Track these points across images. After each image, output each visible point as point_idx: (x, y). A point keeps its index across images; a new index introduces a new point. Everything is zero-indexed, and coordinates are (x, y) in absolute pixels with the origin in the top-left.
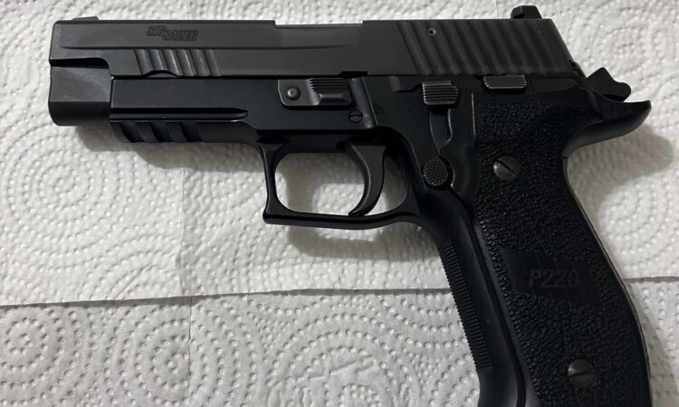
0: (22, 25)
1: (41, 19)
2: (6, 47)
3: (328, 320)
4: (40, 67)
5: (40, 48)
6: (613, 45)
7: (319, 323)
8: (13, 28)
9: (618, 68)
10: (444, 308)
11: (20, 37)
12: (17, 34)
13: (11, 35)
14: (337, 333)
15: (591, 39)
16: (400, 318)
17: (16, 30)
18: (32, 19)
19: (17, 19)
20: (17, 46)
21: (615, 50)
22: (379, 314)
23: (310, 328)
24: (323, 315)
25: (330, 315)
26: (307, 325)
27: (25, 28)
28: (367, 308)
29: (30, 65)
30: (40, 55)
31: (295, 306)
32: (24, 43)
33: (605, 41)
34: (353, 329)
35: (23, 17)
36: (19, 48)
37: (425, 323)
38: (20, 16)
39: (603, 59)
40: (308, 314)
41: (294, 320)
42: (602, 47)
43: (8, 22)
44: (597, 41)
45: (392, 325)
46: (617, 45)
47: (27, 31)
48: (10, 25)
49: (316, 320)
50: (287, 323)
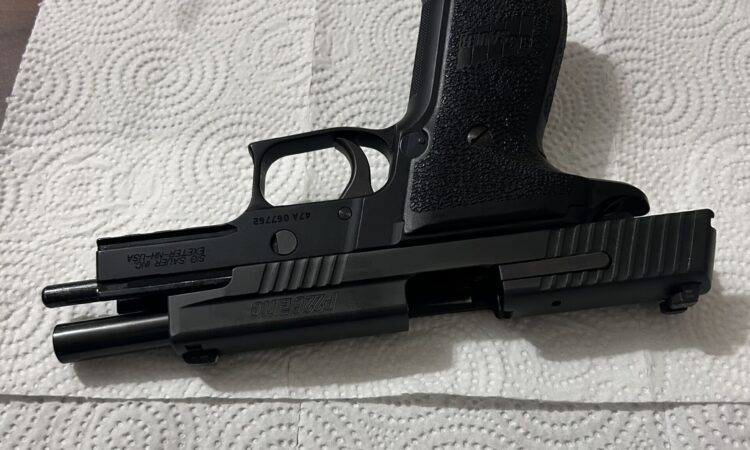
0: (151, 147)
1: (170, 142)
2: (135, 165)
3: (444, 431)
4: (163, 183)
5: (165, 167)
6: (732, 177)
7: (434, 433)
8: (142, 150)
9: (739, 197)
10: (569, 422)
11: (148, 157)
12: (145, 155)
13: (140, 155)
14: (454, 444)
15: (709, 171)
16: (521, 431)
17: (144, 152)
18: (161, 142)
19: (147, 142)
20: (144, 165)
21: (734, 181)
22: (499, 427)
23: (424, 437)
24: (437, 425)
25: (446, 426)
26: (422, 435)
27: (153, 150)
28: (485, 420)
29: (154, 181)
30: (165, 173)
31: (408, 415)
32: (151, 162)
33: (723, 173)
34: (470, 441)
35: (152, 141)
36: (146, 167)
37: (549, 437)
38: (149, 139)
39: (723, 190)
40: (423, 424)
41: (408, 429)
42: (720, 178)
43: (138, 145)
44: (714, 173)
45: (513, 437)
46: (736, 177)
47: (155, 152)
48: (140, 147)
49: (431, 431)
50: (400, 432)
